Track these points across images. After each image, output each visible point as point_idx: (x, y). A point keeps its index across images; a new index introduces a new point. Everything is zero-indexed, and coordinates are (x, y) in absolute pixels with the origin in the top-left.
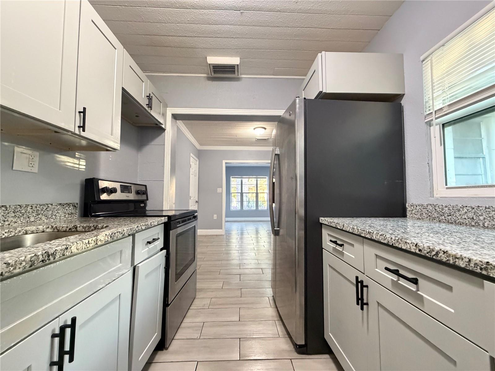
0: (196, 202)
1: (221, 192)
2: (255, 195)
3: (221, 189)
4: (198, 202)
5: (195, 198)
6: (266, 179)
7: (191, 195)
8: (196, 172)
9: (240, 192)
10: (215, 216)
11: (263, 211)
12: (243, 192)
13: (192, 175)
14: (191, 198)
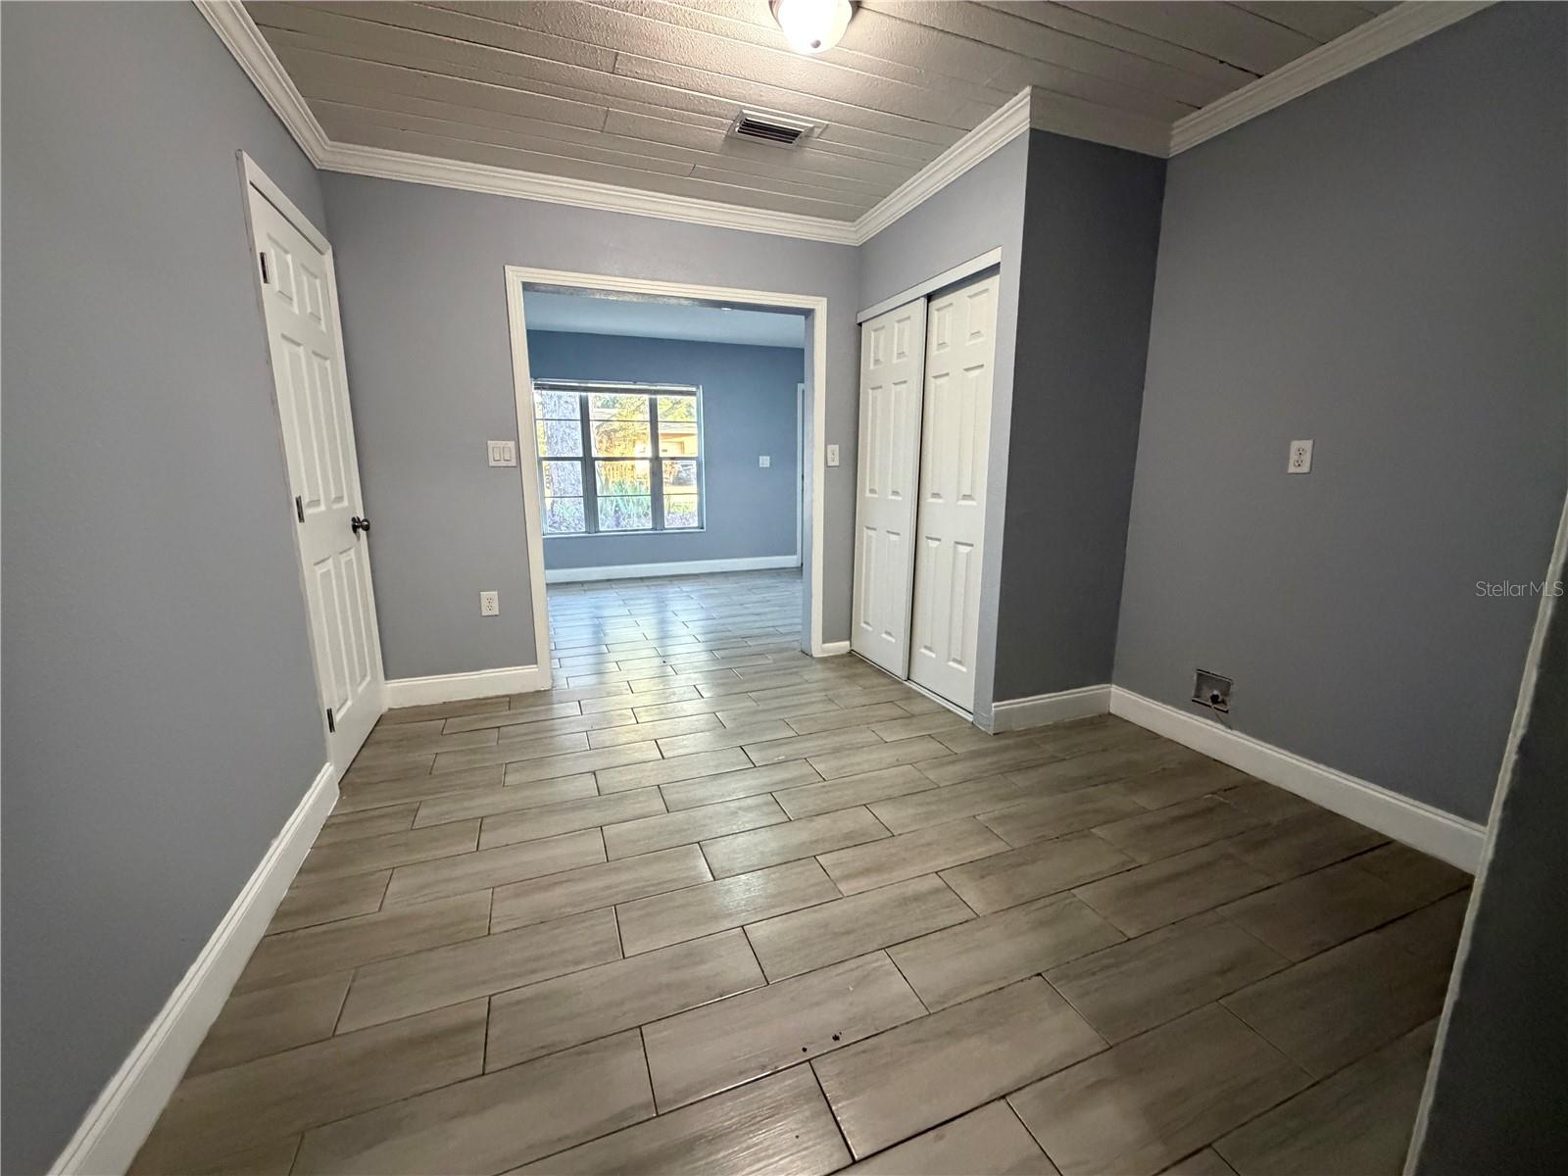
0: (355, 529)
1: (513, 463)
2: (644, 468)
3: (512, 444)
4: (367, 528)
5: (345, 503)
6: (692, 400)
7: (299, 487)
8: (323, 327)
9: (581, 455)
10: (490, 600)
11: (683, 534)
12: (595, 454)
13: (286, 347)
14: (307, 512)
